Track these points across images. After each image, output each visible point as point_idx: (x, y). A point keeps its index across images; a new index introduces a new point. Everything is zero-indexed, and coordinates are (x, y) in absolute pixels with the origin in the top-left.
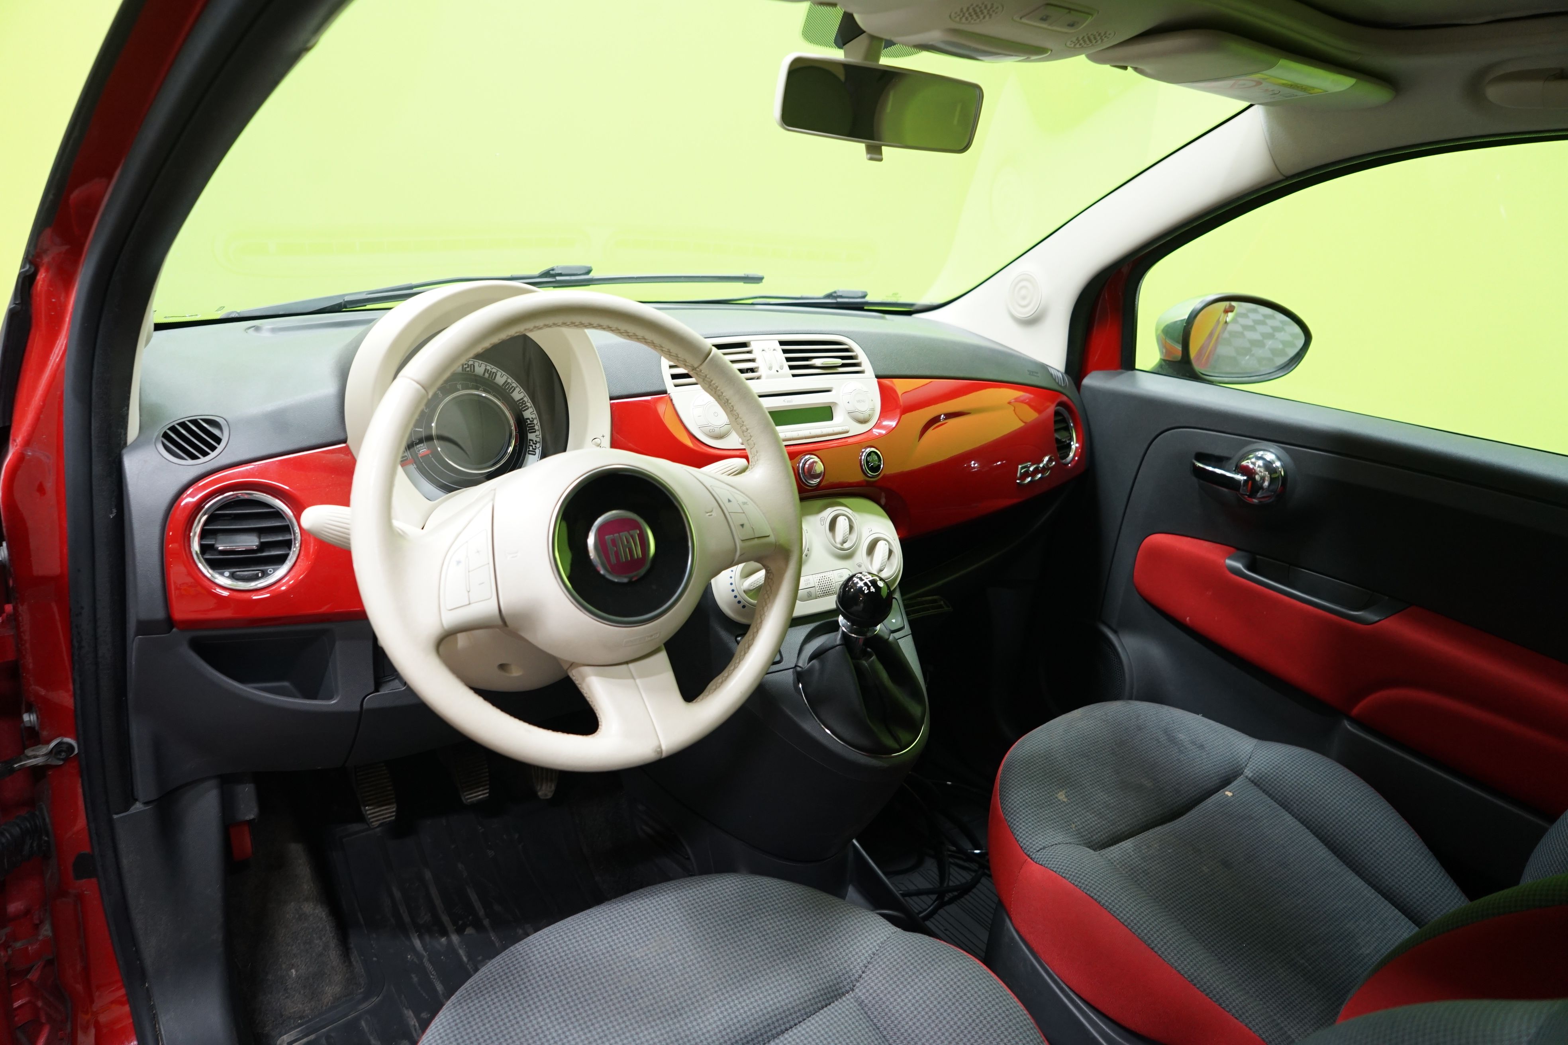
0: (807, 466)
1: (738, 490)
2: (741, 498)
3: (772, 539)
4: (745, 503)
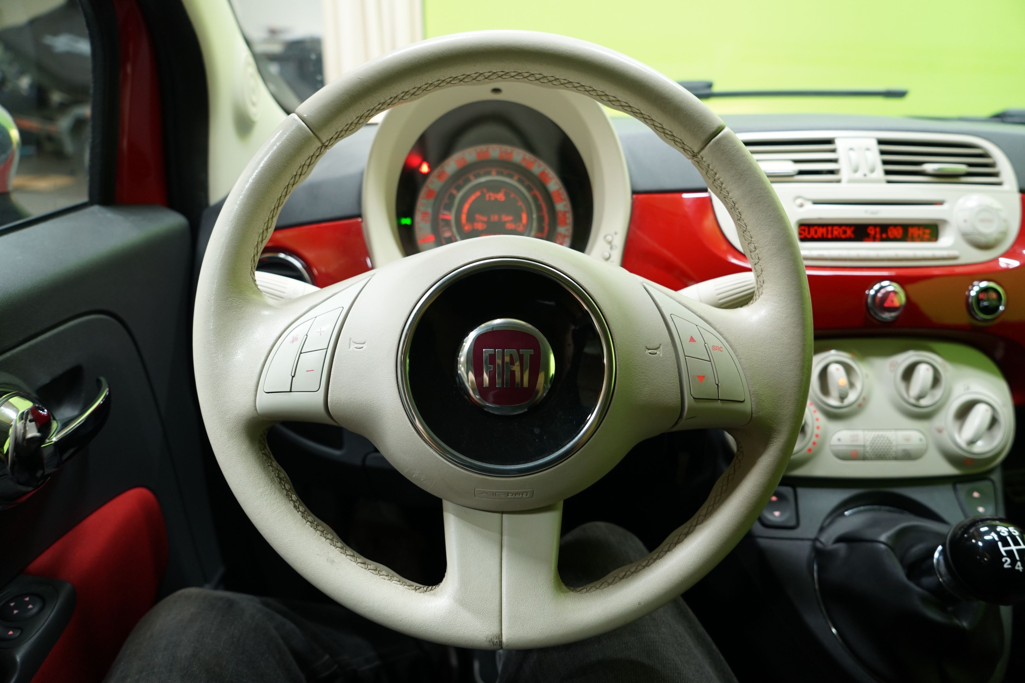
0: (879, 295)
1: (715, 329)
2: (713, 340)
3: (747, 407)
4: (715, 348)
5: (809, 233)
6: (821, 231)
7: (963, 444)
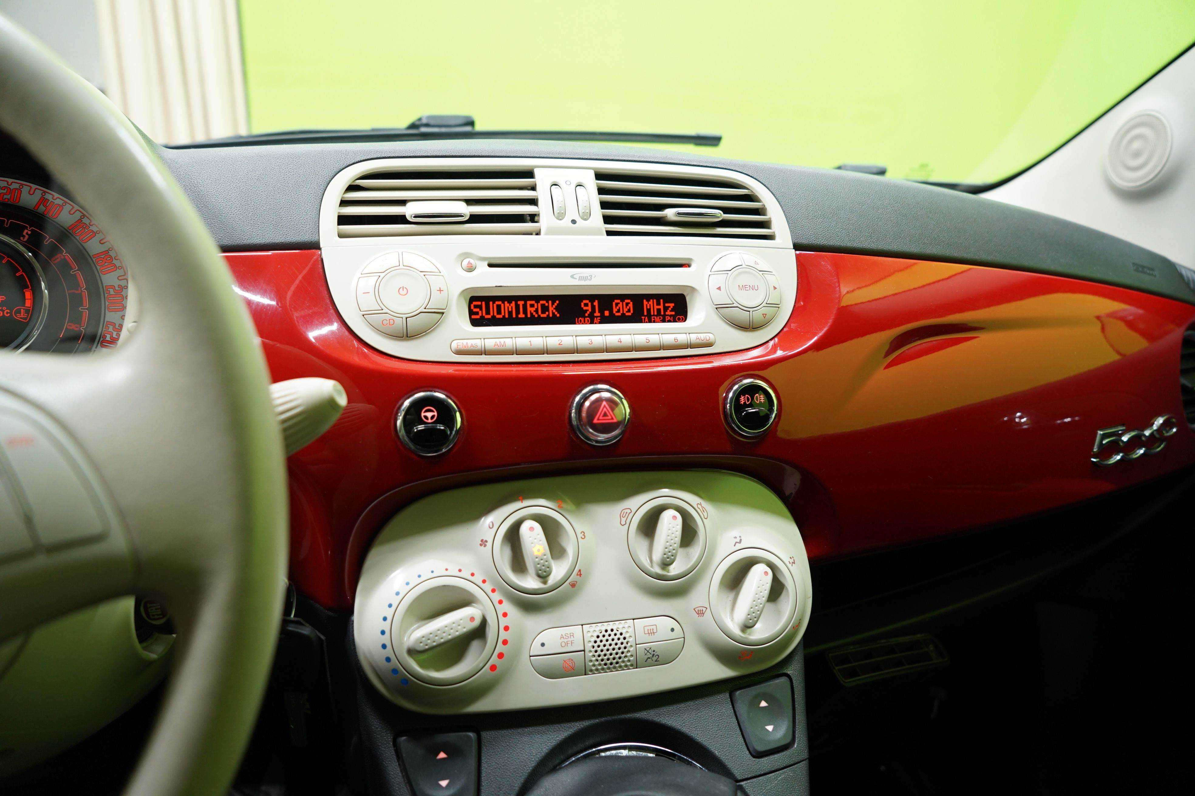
0: (587, 404)
5: (488, 313)
6: (507, 307)
7: (735, 629)
